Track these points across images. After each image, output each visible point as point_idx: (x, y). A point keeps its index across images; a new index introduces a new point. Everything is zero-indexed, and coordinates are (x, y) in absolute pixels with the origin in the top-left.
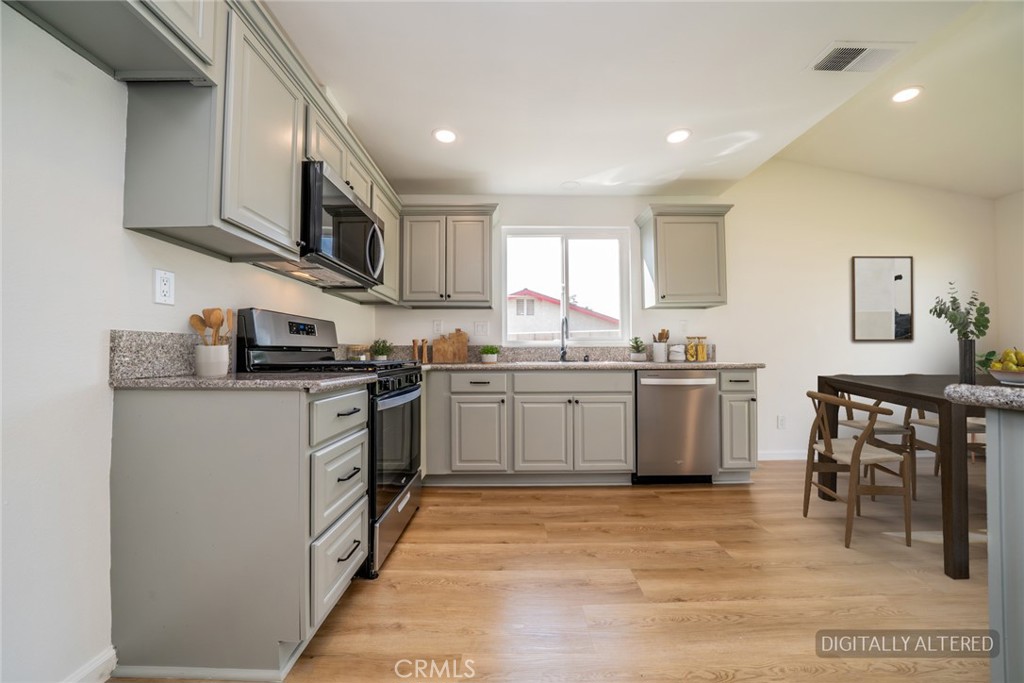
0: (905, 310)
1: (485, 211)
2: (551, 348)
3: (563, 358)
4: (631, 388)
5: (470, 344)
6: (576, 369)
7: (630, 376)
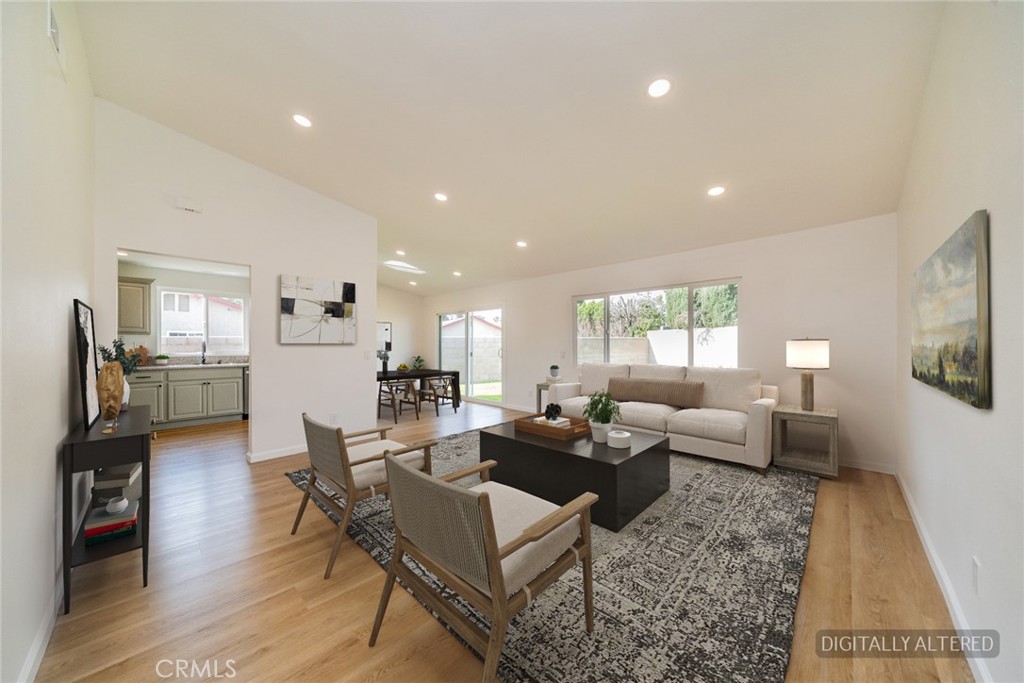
0: (389, 341)
1: (147, 282)
2: (195, 357)
3: (204, 362)
4: (241, 375)
5: (149, 355)
6: (212, 368)
7: (241, 370)
